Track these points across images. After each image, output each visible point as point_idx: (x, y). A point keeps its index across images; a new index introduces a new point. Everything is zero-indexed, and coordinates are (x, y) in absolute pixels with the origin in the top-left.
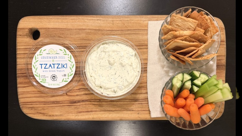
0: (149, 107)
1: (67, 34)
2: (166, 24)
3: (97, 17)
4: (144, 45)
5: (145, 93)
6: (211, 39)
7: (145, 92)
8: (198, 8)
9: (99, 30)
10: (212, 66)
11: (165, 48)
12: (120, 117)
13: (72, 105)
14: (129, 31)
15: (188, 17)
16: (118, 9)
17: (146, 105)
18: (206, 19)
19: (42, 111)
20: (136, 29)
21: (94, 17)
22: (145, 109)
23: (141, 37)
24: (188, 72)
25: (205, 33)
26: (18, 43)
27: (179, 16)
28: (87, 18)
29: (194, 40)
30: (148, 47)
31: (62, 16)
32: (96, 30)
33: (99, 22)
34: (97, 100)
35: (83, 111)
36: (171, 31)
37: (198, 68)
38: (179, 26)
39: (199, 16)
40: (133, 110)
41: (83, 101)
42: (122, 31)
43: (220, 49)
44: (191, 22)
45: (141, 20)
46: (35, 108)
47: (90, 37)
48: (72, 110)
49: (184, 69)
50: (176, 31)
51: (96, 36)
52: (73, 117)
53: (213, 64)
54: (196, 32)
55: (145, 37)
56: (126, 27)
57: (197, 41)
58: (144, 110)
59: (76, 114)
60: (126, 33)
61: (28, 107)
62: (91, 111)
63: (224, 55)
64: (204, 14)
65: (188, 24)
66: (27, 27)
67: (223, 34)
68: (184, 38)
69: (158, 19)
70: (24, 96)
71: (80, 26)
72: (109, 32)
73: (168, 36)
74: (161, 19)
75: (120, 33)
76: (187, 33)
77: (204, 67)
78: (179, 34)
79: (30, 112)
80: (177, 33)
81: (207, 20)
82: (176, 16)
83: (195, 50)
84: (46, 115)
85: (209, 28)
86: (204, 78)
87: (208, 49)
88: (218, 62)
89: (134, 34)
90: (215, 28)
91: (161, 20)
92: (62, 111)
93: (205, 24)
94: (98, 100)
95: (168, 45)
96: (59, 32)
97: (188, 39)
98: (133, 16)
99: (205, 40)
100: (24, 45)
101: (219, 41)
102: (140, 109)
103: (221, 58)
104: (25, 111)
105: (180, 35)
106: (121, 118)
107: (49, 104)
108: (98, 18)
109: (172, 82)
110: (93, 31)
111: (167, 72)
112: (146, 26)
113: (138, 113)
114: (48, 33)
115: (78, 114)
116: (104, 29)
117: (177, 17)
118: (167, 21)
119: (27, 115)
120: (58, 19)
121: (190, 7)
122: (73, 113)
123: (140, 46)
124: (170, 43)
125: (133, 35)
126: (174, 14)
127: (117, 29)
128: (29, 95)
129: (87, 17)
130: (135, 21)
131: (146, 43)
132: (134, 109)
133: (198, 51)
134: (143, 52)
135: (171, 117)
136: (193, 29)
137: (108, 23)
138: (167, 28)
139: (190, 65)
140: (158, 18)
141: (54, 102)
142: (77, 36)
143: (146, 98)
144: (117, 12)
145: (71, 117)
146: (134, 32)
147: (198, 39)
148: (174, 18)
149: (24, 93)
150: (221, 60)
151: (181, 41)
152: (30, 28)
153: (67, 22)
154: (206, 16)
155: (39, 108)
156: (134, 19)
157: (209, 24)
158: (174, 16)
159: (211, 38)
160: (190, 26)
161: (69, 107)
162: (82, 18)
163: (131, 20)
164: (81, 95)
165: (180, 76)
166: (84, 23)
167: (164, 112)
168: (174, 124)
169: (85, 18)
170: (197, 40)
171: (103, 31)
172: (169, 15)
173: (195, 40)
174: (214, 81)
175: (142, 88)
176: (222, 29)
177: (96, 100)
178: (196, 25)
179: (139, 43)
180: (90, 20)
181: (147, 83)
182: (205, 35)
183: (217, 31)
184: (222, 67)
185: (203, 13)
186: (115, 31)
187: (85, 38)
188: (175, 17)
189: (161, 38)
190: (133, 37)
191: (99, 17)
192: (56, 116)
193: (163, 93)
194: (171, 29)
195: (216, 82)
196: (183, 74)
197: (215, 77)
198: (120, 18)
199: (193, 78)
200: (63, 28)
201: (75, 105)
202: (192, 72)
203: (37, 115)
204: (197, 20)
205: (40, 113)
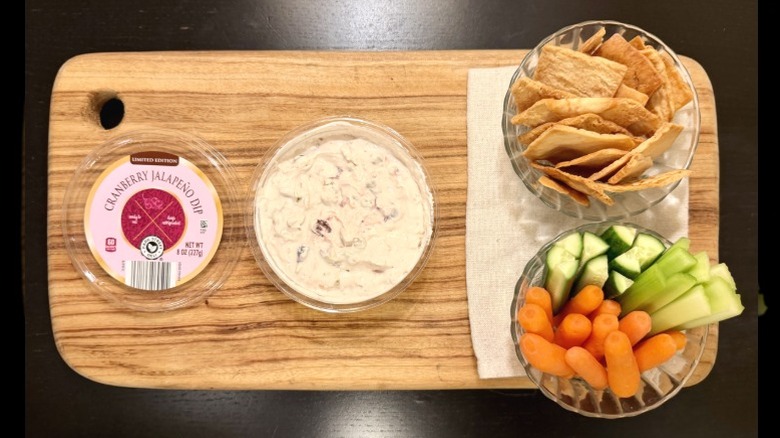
0: (472, 347)
1: (211, 111)
2: (523, 77)
3: (306, 57)
4: (454, 144)
5: (461, 300)
6: (671, 124)
7: (458, 297)
8: (626, 25)
9: (313, 97)
10: (674, 211)
11: (524, 153)
12: (380, 379)
13: (224, 340)
14: (407, 100)
15: (595, 55)
16: (371, 31)
17: (463, 340)
18: (651, 60)
19: (128, 360)
20: (431, 93)
21: (296, 57)
22: (459, 353)
23: (445, 119)
24: (599, 230)
25: (649, 106)
26: (54, 137)
27: (566, 49)
28: (275, 59)
29: (613, 126)
30: (469, 150)
31: (196, 52)
32: (302, 97)
33: (313, 70)
34: (305, 324)
35: (260, 358)
36: (541, 97)
37: (628, 216)
38: (567, 83)
39: (629, 49)
40: (420, 357)
41: (259, 325)
42: (384, 101)
43: (700, 156)
44: (605, 71)
45: (445, 66)
46: (105, 349)
47: (285, 118)
48: (223, 356)
49: (584, 218)
50: (556, 98)
51: (301, 115)
52: (227, 377)
53: (677, 205)
54: (620, 101)
55: (459, 118)
56: (398, 86)
57: (624, 130)
58: (456, 357)
59: (237, 369)
60: (397, 106)
61: (82, 346)
62: (286, 359)
63: (712, 175)
64: (646, 44)
65: (595, 76)
66: (84, 89)
67: (708, 109)
68: (582, 120)
69: (501, 62)
70: (70, 309)
71: (253, 84)
72: (343, 104)
73: (533, 114)
74: (508, 62)
75: (379, 107)
76: (593, 104)
77: (649, 214)
78: (566, 109)
79: (88, 362)
80: (561, 105)
81: (655, 63)
82: (557, 51)
83: (617, 158)
84: (138, 370)
85: (662, 90)
86: (648, 247)
87: (662, 155)
88: (693, 197)
89: (423, 109)
90: (681, 88)
91: (509, 65)
92: (189, 357)
93: (650, 75)
94: (308, 321)
95: (533, 144)
96: (186, 104)
97: (596, 123)
98: (419, 53)
99: (649, 125)
100: (73, 144)
101: (695, 131)
102: (443, 351)
103: (701, 185)
104: (73, 358)
105: (570, 110)
106: (381, 382)
107: (149, 336)
108: (309, 61)
109: (545, 261)
110: (292, 102)
111: (531, 232)
112: (460, 85)
113: (438, 366)
114: (148, 107)
115: (241, 368)
116: (330, 95)
117: (558, 53)
118: (529, 68)
119: (76, 370)
120: (182, 61)
121: (602, 22)
122: (227, 364)
123: (441, 147)
124: (537, 136)
125: (419, 112)
126: (550, 44)
127: (371, 95)
128: (85, 307)
129: (272, 56)
130: (427, 69)
131: (461, 137)
132: (425, 353)
133: (628, 161)
134: (451, 166)
135: (545, 376)
136: (611, 92)
137: (342, 75)
138: (530, 89)
139: (604, 206)
140: (501, 59)
141: (164, 330)
142: (243, 116)
143: (464, 316)
144: (370, 42)
145: (222, 377)
146: (424, 105)
147: (628, 124)
148: (552, 57)
149: (71, 299)
150: (704, 191)
151: (574, 130)
152: (92, 93)
153: (211, 72)
154: (650, 49)
155: (116, 348)
156: (424, 62)
157: (663, 75)
158: (548, 50)
159: (670, 119)
160: (603, 82)
161: (213, 344)
162: (260, 59)
163: (412, 65)
164: (254, 305)
165: (572, 243)
166: (266, 76)
167: (521, 359)
168: (555, 400)
169: (269, 59)
170: (624, 127)
171: (327, 100)
172: (535, 49)
173: (618, 128)
174: (680, 256)
175: (451, 284)
176: (704, 94)
177: (302, 321)
178: (620, 80)
179: (438, 137)
180: (284, 64)
181: (464, 266)
182: (650, 110)
183: (688, 99)
184: (706, 214)
185: (643, 40)
186: (362, 101)
187: (267, 123)
188: (555, 53)
189: (509, 122)
190: (421, 119)
191: (313, 57)
192: (173, 373)
193: (519, 297)
194: (541, 92)
195: (687, 261)
196: (582, 237)
197: (685, 245)
198: (378, 60)
199: (615, 248)
200: (198, 91)
201: (233, 340)
202: (611, 229)
203: (112, 372)
204: (623, 63)
205: (121, 365)
